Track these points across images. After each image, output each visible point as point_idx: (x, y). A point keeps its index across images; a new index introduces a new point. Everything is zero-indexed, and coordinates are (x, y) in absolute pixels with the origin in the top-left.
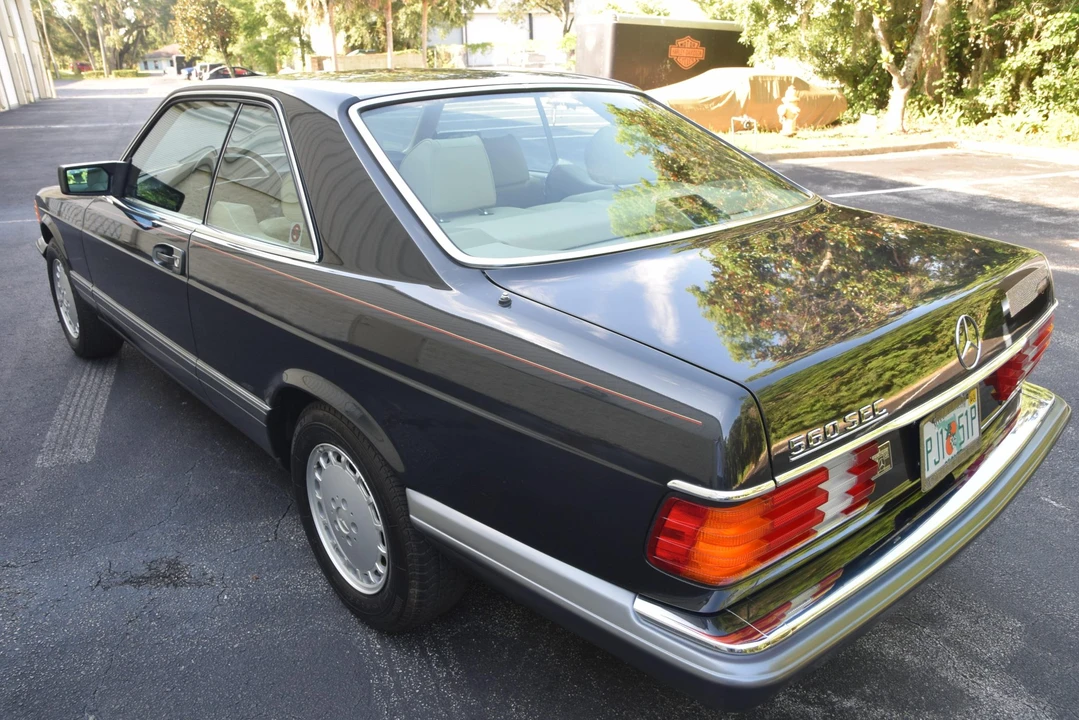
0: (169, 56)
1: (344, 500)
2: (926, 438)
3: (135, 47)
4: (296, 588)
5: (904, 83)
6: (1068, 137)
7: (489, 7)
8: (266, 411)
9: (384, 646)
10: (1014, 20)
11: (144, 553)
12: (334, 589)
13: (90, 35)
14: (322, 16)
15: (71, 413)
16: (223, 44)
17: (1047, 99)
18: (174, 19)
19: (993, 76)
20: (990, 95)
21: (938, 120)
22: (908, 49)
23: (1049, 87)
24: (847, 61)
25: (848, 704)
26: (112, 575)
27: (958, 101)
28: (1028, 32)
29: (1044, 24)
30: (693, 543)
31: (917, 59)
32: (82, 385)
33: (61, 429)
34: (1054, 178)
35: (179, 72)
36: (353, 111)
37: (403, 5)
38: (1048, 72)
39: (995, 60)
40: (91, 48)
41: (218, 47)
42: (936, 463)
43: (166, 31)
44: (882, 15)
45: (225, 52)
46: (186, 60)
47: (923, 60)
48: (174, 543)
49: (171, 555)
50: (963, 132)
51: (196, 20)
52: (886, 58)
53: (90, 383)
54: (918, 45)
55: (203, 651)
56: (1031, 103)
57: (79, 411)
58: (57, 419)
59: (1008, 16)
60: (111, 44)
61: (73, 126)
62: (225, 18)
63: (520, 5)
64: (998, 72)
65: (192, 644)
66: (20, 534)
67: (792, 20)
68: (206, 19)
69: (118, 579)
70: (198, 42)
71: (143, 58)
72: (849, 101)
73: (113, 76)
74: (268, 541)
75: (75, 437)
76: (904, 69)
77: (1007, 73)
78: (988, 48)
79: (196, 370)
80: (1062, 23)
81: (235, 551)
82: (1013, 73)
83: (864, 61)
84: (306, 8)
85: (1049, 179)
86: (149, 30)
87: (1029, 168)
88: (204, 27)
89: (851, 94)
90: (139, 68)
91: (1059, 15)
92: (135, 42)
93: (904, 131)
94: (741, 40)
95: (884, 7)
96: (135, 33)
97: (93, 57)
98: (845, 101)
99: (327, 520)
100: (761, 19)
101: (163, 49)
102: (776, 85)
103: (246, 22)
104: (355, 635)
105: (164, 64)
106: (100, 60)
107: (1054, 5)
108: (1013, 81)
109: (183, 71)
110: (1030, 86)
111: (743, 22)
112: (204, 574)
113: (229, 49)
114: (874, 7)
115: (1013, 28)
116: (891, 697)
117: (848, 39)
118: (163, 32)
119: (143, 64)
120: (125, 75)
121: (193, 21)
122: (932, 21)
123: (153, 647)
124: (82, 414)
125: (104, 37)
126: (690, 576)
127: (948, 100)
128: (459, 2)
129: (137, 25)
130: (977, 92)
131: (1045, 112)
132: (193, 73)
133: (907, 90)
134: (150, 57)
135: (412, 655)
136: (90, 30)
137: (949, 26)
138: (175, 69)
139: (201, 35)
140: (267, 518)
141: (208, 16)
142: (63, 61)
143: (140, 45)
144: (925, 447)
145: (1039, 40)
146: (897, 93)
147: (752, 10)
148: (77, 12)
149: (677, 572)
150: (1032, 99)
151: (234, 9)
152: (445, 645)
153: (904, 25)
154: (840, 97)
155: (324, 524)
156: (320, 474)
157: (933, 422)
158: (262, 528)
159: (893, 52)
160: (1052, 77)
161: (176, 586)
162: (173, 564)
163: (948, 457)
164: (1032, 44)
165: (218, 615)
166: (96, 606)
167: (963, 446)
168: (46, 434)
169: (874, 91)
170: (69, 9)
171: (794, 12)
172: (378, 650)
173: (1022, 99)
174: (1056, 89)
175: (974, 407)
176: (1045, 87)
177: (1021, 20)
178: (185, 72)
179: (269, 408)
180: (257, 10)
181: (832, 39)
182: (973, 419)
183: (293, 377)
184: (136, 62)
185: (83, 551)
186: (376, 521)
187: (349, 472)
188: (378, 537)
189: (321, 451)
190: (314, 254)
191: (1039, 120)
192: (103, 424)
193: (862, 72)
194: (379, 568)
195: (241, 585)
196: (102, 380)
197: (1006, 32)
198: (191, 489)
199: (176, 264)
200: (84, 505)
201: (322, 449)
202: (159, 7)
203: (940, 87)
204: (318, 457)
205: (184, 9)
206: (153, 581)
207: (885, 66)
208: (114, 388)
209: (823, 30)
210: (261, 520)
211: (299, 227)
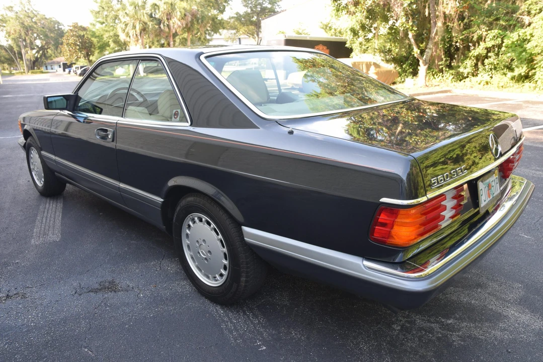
0: (58, 63)
1: (204, 241)
2: (480, 189)
3: (41, 59)
4: (176, 290)
5: (425, 63)
6: (502, 87)
7: (221, 35)
8: (161, 202)
9: (225, 312)
10: (473, 33)
11: (96, 279)
13: (18, 53)
14: (137, 41)
15: (44, 220)
16: (87, 56)
17: (491, 69)
18: (62, 44)
19: (466, 59)
20: (465, 68)
21: (442, 80)
22: (426, 48)
23: (491, 64)
24: (397, 54)
25: (449, 322)
26: (82, 289)
27: (451, 72)
28: (480, 39)
29: (487, 35)
30: (392, 228)
31: (430, 52)
32: (47, 208)
33: (41, 228)
34: (499, 104)
35: (64, 71)
36: (202, 57)
37: (178, 35)
38: (490, 57)
39: (466, 52)
40: (18, 60)
41: (85, 57)
42: (485, 201)
43: (57, 51)
44: (413, 32)
45: (89, 59)
46: (68, 64)
47: (433, 52)
48: (110, 273)
49: (110, 279)
50: (454, 85)
51: (74, 44)
52: (416, 52)
53: (51, 207)
54: (430, 45)
55: (135, 318)
56: (484, 71)
57: (48, 219)
58: (37, 223)
59: (470, 32)
60: (29, 58)
61: (15, 95)
62: (88, 43)
63: (235, 34)
64: (468, 57)
65: (129, 316)
66: (31, 274)
67: (370, 36)
68: (79, 44)
69: (85, 290)
70: (75, 55)
71: (45, 64)
72: (399, 73)
73: (30, 74)
74: (157, 270)
75: (49, 231)
76: (425, 57)
77: (472, 57)
78: (462, 47)
79: (119, 188)
80: (494, 34)
81: (142, 275)
82: (475, 57)
83: (405, 55)
84: (130, 37)
85: (497, 105)
86: (49, 50)
87: (487, 100)
88: (78, 47)
89: (400, 70)
90: (43, 69)
91: (493, 31)
92: (41, 56)
93: (427, 86)
94: (347, 45)
95: (414, 28)
96: (41, 52)
97: (19, 64)
98: (397, 73)
99: (192, 253)
100: (356, 35)
101: (56, 60)
102: (364, 66)
103: (99, 45)
104: (210, 308)
105: (56, 67)
106: (23, 66)
107: (490, 27)
108: (475, 61)
109: (66, 70)
110: (483, 64)
111: (347, 37)
112: (128, 286)
113: (91, 58)
114: (409, 28)
115: (473, 37)
116: (469, 318)
117: (396, 45)
118: (56, 51)
119: (45, 68)
120: (36, 73)
121: (72, 45)
122: (436, 34)
123: (110, 318)
124: (50, 221)
125: (25, 55)
126: (390, 244)
127: (446, 71)
128: (205, 33)
129: (42, 48)
130: (459, 67)
131: (491, 75)
132: (72, 71)
133: (427, 66)
134: (49, 64)
135: (239, 314)
136: (18, 51)
137: (444, 36)
138: (62, 69)
139: (76, 51)
140: (154, 260)
141: (80, 42)
142: (3, 67)
143: (44, 58)
144: (480, 193)
145: (485, 42)
146: (422, 68)
147: (351, 31)
148: (11, 42)
149: (384, 243)
150: (485, 69)
151: (93, 39)
152: (254, 309)
153: (423, 36)
154: (395, 71)
155: (191, 255)
156: (189, 230)
157: (482, 182)
158: (153, 265)
159: (419, 49)
160: (492, 59)
161: (115, 292)
162: (112, 283)
163: (489, 199)
164: (482, 44)
165: (139, 303)
166: (77, 302)
167: (494, 195)
168: (34, 230)
169: (410, 68)
170: (7, 41)
171: (371, 32)
172: (222, 313)
173: (480, 69)
174: (495, 65)
175: (497, 178)
176: (490, 64)
177: (476, 33)
178: (67, 70)
179: (162, 200)
180: (105, 39)
181: (389, 44)
182: (497, 183)
184: (41, 66)
185: (65, 279)
186: (222, 248)
187: (206, 226)
188: (223, 255)
189: (191, 218)
190: (188, 122)
191: (488, 79)
192: (62, 224)
193: (404, 59)
194: (223, 271)
195: (148, 290)
196: (57, 206)
197: (470, 39)
198: (113, 250)
199: (109, 137)
200: (60, 259)
201: (191, 217)
202: (53, 39)
203: (442, 65)
204: (189, 222)
205: (68, 39)
206: (103, 291)
207: (416, 55)
208: (64, 208)
209: (385, 40)
210: (151, 262)
211: (178, 112)
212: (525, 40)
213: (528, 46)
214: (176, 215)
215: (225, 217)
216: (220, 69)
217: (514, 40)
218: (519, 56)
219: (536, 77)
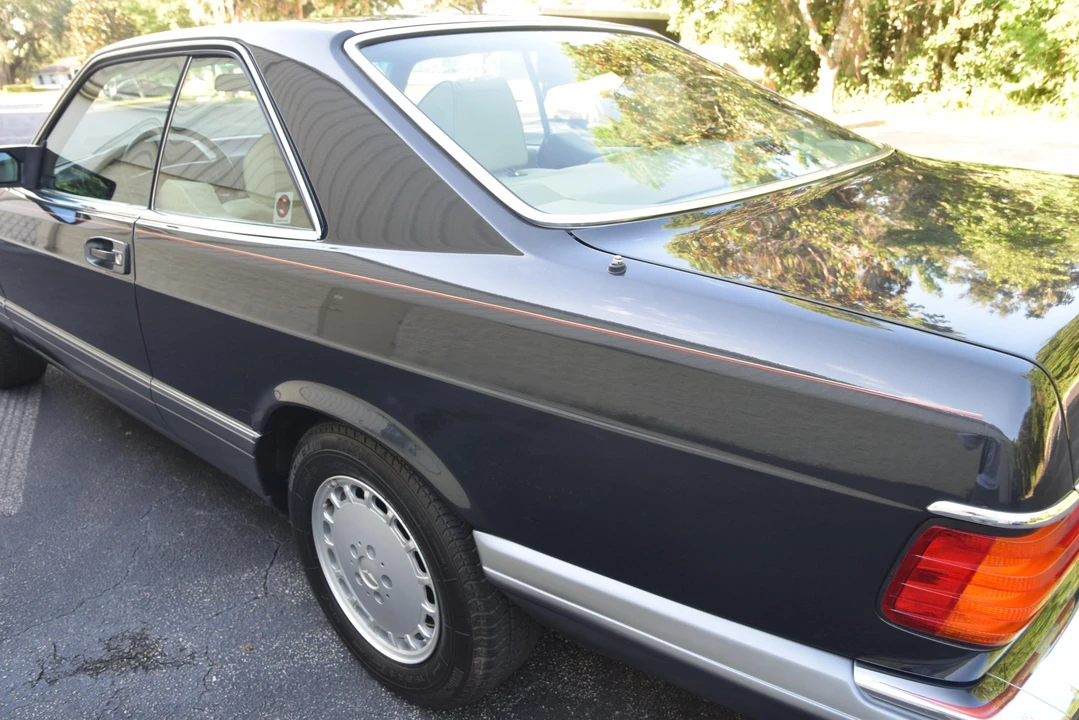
0: (65, 70)
1: (370, 548)
3: (27, 61)
4: (304, 659)
5: (833, 63)
6: (992, 112)
7: (402, 8)
8: (253, 439)
11: (99, 628)
12: (353, 654)
17: (969, 76)
18: (69, 29)
19: (916, 55)
20: (915, 74)
21: (865, 99)
22: (835, 31)
23: (969, 64)
24: (771, 46)
26: (59, 662)
27: (884, 82)
28: (948, 11)
29: (962, 3)
30: (961, 590)
31: (843, 40)
36: (350, 46)
37: (314, 9)
38: (967, 50)
39: (917, 40)
43: (60, 43)
48: (138, 611)
49: (135, 627)
50: (892, 110)
51: (94, 29)
52: (814, 39)
54: (844, 26)
56: (954, 81)
62: (125, 25)
63: (433, 6)
64: (921, 51)
67: (717, 6)
68: (104, 28)
69: (67, 667)
71: (38, 72)
73: (4, 91)
74: (257, 598)
76: (831, 51)
77: (930, 51)
78: (907, 29)
79: (151, 393)
80: (979, 2)
81: (217, 615)
82: (936, 51)
83: (788, 47)
84: (212, 13)
86: (42, 42)
88: (104, 36)
89: (778, 79)
90: (34, 83)
92: (27, 55)
93: (835, 111)
94: (669, 27)
96: (26, 46)
99: (341, 571)
100: (687, 6)
101: (58, 63)
103: (148, 30)
105: (61, 78)
108: (935, 59)
110: (953, 65)
111: (671, 10)
112: (181, 650)
115: (933, 7)
117: (770, 25)
118: (58, 45)
119: (37, 79)
120: (19, 90)
121: (90, 30)
122: (857, 2)
126: (953, 635)
127: (874, 80)
128: (372, 5)
129: (28, 38)
130: (901, 72)
131: (968, 89)
133: (835, 71)
134: (46, 71)
137: (873, 6)
140: (251, 567)
141: (107, 25)
143: (33, 58)
145: (959, 18)
146: (826, 73)
149: (932, 630)
150: (955, 77)
151: (135, 16)
153: (830, 8)
154: (767, 81)
155: (337, 575)
156: (331, 515)
158: (247, 581)
159: (820, 34)
160: (972, 54)
161: (146, 669)
162: (139, 639)
164: (953, 23)
165: (208, 705)
166: (39, 709)
169: (799, 75)
173: (944, 76)
174: (977, 66)
176: (967, 64)
179: (257, 435)
181: (755, 25)
183: (289, 392)
184: (30, 77)
185: (16, 632)
186: (420, 572)
187: (376, 511)
188: (423, 594)
189: (332, 486)
190: (314, 230)
191: (963, 97)
192: (33, 464)
193: (787, 56)
194: (424, 631)
195: (232, 660)
196: (24, 413)
197: (927, 12)
198: (150, 538)
199: (118, 262)
200: (13, 570)
201: (333, 483)
202: (50, 18)
203: (866, 67)
204: (328, 493)
205: (80, 18)
206: (114, 666)
207: (814, 48)
208: (41, 421)
209: (745, 16)
210: (244, 571)
211: (286, 197)
212: (1042, 13)
213: (1048, 26)
214: (296, 475)
215: (423, 498)
216: (400, 80)
217: (1022, 11)
218: (1031, 46)
219: (1063, 92)
